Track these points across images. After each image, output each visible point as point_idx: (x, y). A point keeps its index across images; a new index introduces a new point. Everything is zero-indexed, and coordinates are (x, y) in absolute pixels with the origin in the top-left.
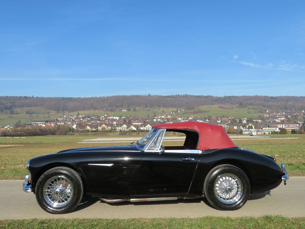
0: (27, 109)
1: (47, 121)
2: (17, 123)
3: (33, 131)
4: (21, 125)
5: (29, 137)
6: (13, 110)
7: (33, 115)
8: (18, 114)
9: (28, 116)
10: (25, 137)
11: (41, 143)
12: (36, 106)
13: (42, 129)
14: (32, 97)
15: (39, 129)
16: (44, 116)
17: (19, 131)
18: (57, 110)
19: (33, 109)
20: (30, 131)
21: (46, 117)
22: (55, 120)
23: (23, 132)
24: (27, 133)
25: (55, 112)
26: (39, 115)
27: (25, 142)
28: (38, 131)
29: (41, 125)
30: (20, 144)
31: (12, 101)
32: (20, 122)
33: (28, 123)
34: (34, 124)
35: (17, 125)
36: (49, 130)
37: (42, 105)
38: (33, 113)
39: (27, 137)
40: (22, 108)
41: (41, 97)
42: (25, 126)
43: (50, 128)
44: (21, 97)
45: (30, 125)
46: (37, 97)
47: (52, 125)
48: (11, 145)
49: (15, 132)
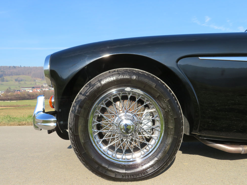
0: (16, 77)
1: (34, 88)
2: (8, 89)
3: (22, 96)
4: (11, 91)
5: (18, 101)
6: (3, 78)
7: (21, 82)
8: (8, 81)
9: (17, 83)
10: (15, 101)
11: (30, 105)
12: (23, 74)
13: (30, 94)
14: (20, 66)
15: (27, 94)
16: (31, 83)
17: (9, 96)
18: (42, 78)
19: (21, 77)
20: (19, 96)
21: (32, 84)
22: (41, 86)
23: (13, 97)
24: (16, 97)
25: (40, 79)
26: (26, 82)
27: (15, 104)
28: (26, 95)
29: (29, 91)
30: (11, 106)
31: (2, 70)
32: (10, 88)
33: (17, 89)
34: (22, 90)
35: (8, 91)
36: (36, 95)
37: (29, 73)
38: (22, 80)
39: (17, 101)
40: (11, 76)
41: (28, 67)
42: (15, 92)
43: (37, 93)
44: (10, 67)
45: (19, 91)
46: (24, 67)
47: (38, 91)
48: (3, 107)
49: (6, 97)
